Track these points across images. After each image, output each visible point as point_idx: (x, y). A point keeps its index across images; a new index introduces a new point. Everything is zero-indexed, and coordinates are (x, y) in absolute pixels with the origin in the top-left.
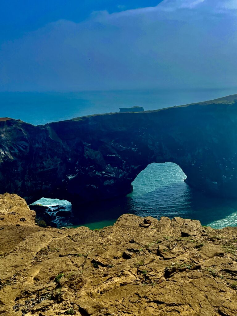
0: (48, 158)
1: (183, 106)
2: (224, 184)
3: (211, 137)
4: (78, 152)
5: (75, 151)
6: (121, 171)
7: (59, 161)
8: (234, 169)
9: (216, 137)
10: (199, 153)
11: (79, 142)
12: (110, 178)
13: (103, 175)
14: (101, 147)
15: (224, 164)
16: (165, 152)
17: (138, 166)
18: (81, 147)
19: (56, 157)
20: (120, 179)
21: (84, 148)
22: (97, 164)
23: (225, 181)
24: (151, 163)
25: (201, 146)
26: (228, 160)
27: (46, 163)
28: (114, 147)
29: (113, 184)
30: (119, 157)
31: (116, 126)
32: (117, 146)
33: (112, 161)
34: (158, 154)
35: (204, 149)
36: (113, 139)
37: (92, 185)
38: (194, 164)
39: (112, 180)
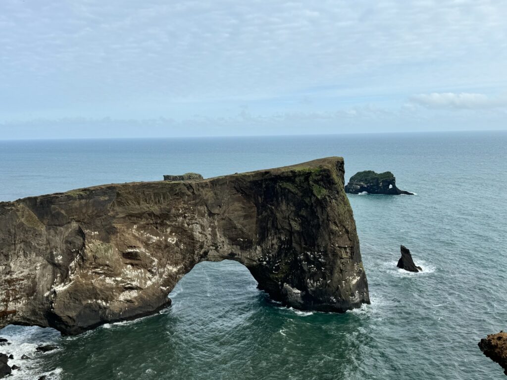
0: (19, 256)
1: (247, 174)
2: (310, 293)
3: (289, 221)
4: (74, 246)
5: (69, 245)
6: (150, 276)
7: (40, 262)
8: (323, 268)
9: (295, 221)
10: (272, 245)
11: (77, 229)
12: (131, 289)
13: (117, 284)
14: (115, 237)
15: (310, 262)
16: (221, 244)
17: (178, 267)
18: (79, 237)
19: (35, 254)
20: (147, 288)
21: (84, 239)
22: (107, 265)
23: (312, 289)
24: (199, 261)
25: (276, 234)
26: (314, 255)
27: (16, 265)
28: (137, 237)
29: (135, 298)
30: (147, 254)
31: (142, 202)
32: (142, 235)
33: (134, 259)
34: (211, 247)
35: (280, 238)
36: (135, 223)
37: (99, 301)
38: (267, 262)
39: (133, 291)
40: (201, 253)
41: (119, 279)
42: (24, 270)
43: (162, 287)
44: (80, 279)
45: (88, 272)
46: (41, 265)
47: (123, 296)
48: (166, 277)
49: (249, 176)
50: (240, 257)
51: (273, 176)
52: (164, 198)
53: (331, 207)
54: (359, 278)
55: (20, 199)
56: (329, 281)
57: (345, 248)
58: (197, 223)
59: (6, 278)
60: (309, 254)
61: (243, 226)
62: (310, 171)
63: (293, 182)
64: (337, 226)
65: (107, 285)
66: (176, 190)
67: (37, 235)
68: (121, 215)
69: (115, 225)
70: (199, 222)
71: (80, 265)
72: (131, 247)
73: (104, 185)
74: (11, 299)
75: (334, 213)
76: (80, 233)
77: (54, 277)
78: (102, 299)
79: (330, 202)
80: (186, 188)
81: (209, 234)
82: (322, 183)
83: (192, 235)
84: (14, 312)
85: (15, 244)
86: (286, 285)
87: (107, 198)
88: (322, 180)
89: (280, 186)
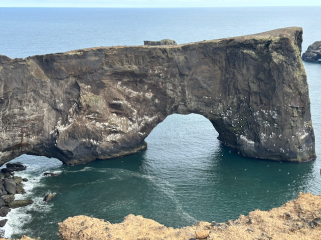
0: (30, 102)
1: (214, 41)
2: (263, 144)
3: (249, 83)
4: (72, 96)
5: (68, 95)
6: (131, 123)
7: (46, 107)
8: (276, 125)
9: (254, 83)
10: (233, 103)
11: (74, 83)
12: (115, 132)
13: (105, 128)
14: (103, 90)
15: (264, 119)
16: (189, 100)
17: (153, 118)
18: (76, 90)
19: (42, 101)
20: (128, 133)
21: (80, 92)
22: (97, 113)
23: (265, 141)
24: (171, 113)
25: (236, 94)
26: (269, 113)
27: (28, 108)
28: (121, 91)
29: (119, 140)
30: (128, 105)
31: (125, 63)
32: (125, 90)
33: (118, 109)
34: (181, 103)
35: (239, 98)
36: (119, 80)
37: (91, 140)
38: (227, 117)
39: (117, 134)
40: (172, 107)
41: (107, 124)
42: (35, 113)
43: (139, 133)
44: (77, 122)
45: (83, 117)
46: (47, 110)
47: (110, 138)
48: (143, 125)
49: (216, 43)
50: (204, 112)
51: (237, 44)
52: (143, 60)
53: (287, 71)
54: (308, 134)
55: (30, 57)
56: (281, 135)
57: (297, 108)
58: (169, 82)
59: (21, 118)
60: (264, 112)
61: (208, 86)
62: (270, 40)
63: (254, 49)
64: (291, 89)
65: (97, 128)
66: (153, 54)
67: (43, 86)
68: (108, 73)
69: (104, 81)
70: (171, 81)
71: (76, 111)
72: (116, 99)
73: (95, 48)
74: (24, 135)
75: (290, 77)
76: (76, 86)
77: (57, 119)
78: (93, 139)
79: (287, 67)
80: (161, 52)
81: (180, 92)
82: (280, 51)
83: (165, 92)
84: (27, 145)
85: (26, 92)
86: (242, 137)
87: (97, 59)
88: (280, 48)
89: (242, 53)
